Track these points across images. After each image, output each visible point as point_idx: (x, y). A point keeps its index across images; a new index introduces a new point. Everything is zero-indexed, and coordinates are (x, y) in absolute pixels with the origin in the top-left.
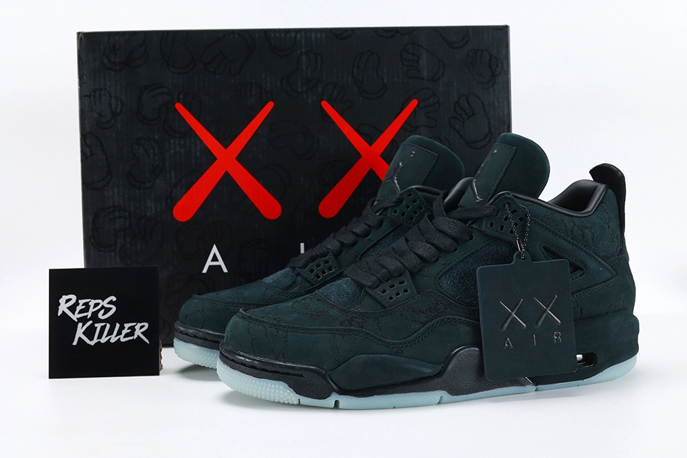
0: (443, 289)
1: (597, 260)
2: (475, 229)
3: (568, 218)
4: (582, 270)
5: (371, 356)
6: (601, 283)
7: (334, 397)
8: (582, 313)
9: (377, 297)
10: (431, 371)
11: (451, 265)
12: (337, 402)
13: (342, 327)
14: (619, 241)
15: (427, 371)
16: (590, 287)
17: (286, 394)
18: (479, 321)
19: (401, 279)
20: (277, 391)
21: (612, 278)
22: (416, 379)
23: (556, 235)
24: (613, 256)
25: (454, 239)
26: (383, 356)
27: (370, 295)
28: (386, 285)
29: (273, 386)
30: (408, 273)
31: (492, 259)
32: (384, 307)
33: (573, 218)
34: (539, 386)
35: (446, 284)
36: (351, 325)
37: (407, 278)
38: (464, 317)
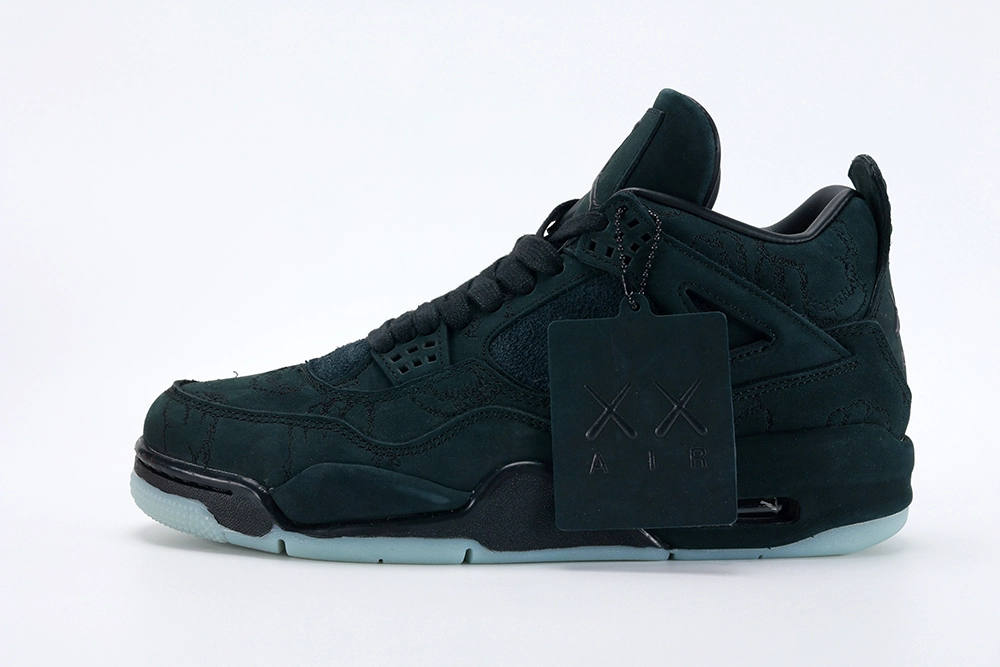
0: (495, 358)
1: (803, 324)
2: (568, 254)
3: (754, 242)
4: (770, 339)
5: (341, 465)
6: (813, 368)
7: (276, 535)
8: (771, 421)
9: (383, 366)
10: (446, 501)
11: (517, 316)
12: (282, 543)
13: (310, 415)
14: (869, 295)
15: (440, 500)
16: (789, 373)
17: (203, 523)
18: (550, 418)
19: (432, 337)
20: (191, 517)
21: (839, 361)
22: (421, 514)
23: (717, 270)
24: (848, 320)
25: (533, 273)
26: (362, 466)
27: (376, 364)
28: (403, 349)
29: (185, 507)
30: (443, 329)
31: (590, 308)
32: (390, 384)
33: (766, 244)
34: (675, 551)
35: (502, 348)
36: (326, 411)
37: (440, 338)
38: (524, 410)
